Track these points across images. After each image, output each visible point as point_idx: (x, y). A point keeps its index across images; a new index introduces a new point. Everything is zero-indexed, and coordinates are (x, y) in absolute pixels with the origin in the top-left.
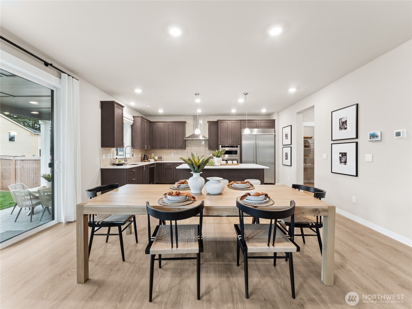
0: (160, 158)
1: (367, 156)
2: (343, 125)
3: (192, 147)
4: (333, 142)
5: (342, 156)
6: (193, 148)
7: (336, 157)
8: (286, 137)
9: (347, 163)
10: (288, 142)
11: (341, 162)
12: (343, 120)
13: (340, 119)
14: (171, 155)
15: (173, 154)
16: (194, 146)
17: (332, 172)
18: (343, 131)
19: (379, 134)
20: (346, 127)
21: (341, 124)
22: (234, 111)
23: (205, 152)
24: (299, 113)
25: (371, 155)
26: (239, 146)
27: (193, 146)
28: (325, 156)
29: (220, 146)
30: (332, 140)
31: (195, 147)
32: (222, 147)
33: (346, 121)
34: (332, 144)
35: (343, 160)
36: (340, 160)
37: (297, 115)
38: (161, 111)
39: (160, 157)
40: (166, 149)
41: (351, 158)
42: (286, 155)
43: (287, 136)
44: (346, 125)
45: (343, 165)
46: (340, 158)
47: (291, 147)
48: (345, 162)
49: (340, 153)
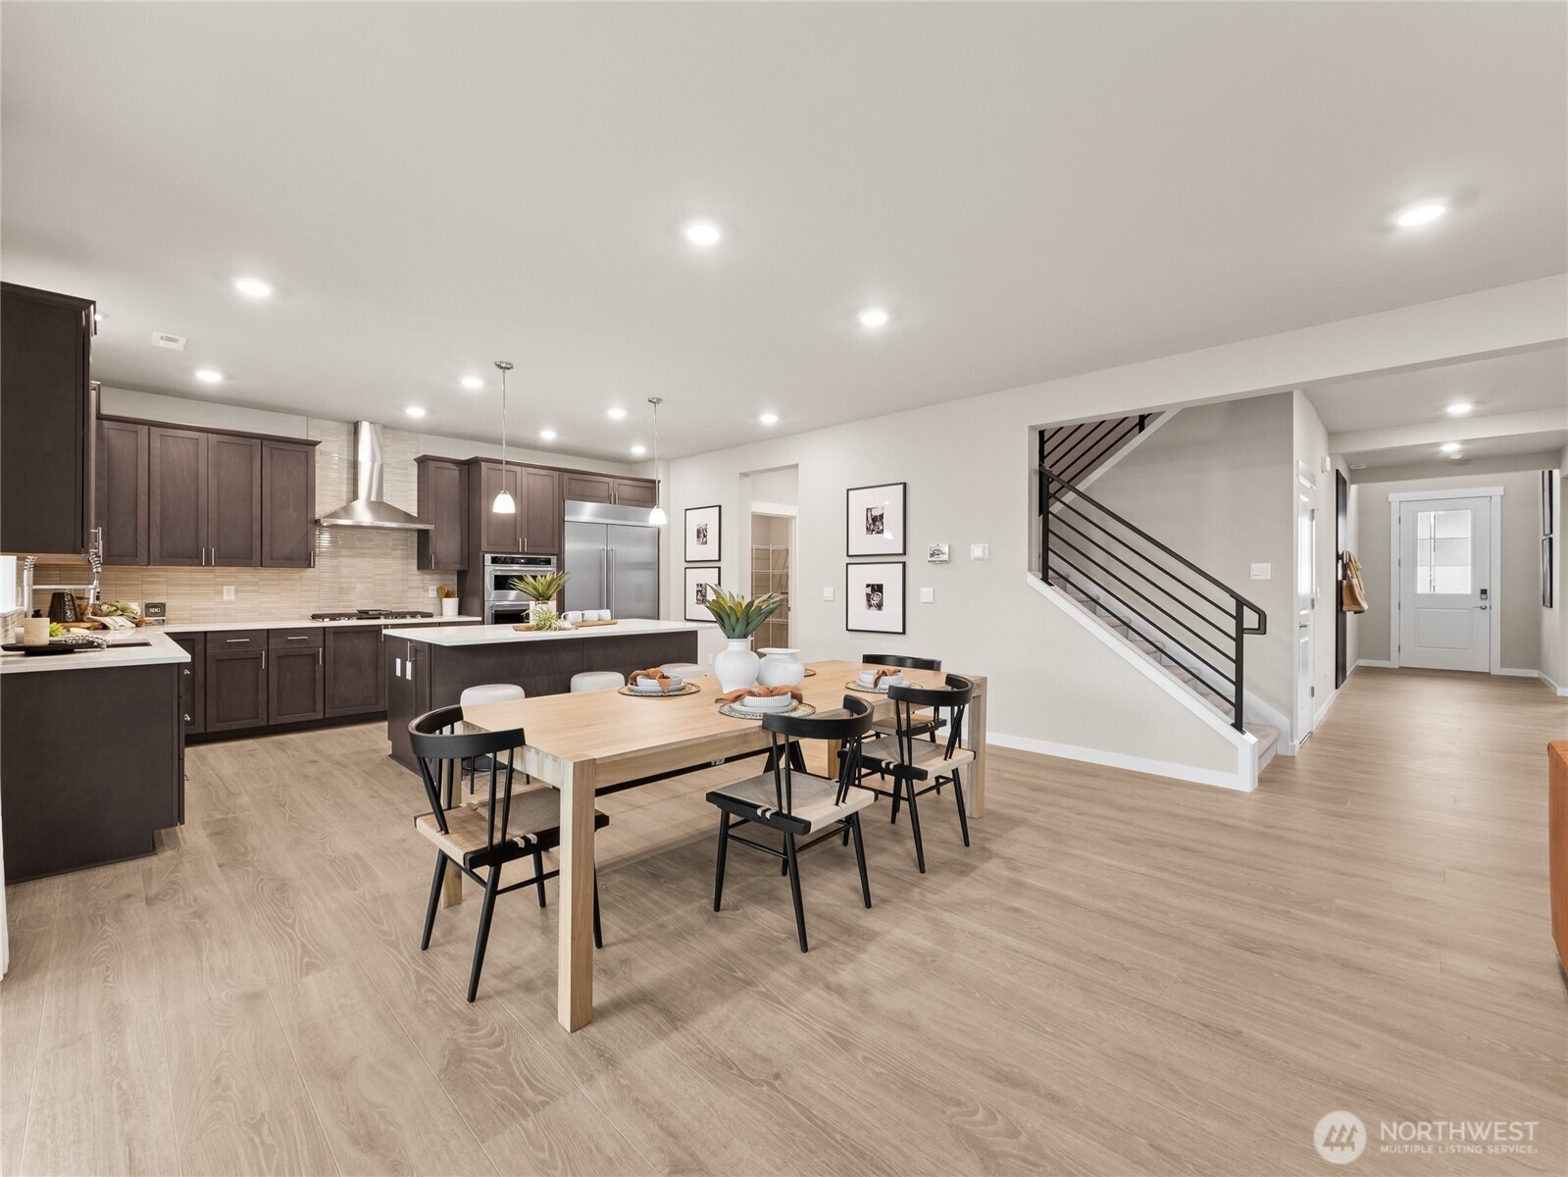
0: (152, 610)
1: (923, 590)
2: (875, 523)
3: (339, 556)
4: (849, 560)
5: (873, 590)
7: (858, 594)
8: (698, 537)
9: (883, 608)
10: (710, 551)
11: (870, 606)
12: (876, 513)
13: (867, 509)
14: (222, 592)
15: (233, 588)
16: (348, 553)
17: (847, 630)
18: (874, 535)
19: (946, 549)
20: (881, 528)
21: (871, 521)
22: (548, 435)
23: (403, 580)
24: (745, 475)
25: (932, 589)
26: (554, 559)
27: (344, 552)
28: (828, 592)
29: (488, 557)
30: (848, 555)
31: (355, 556)
32: (495, 561)
33: (882, 516)
34: (847, 564)
35: (875, 600)
36: (869, 601)
37: (740, 479)
38: (209, 377)
39: (154, 606)
40: (208, 563)
41: (892, 596)
42: (698, 592)
43: (705, 536)
44: (882, 523)
45: (874, 611)
46: (868, 595)
47: (719, 568)
48: (879, 606)
49: (868, 586)
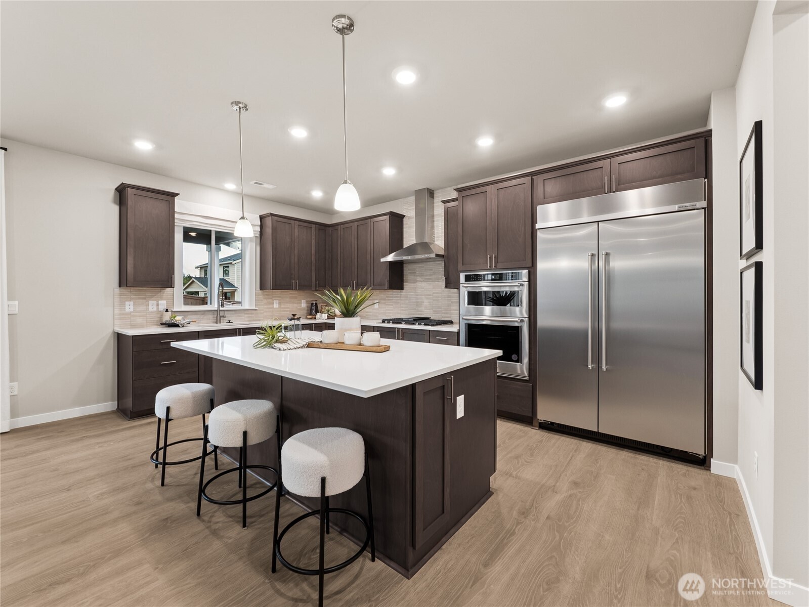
6: (419, 284)
27: (419, 279)
29: (462, 277)
38: (317, 194)
